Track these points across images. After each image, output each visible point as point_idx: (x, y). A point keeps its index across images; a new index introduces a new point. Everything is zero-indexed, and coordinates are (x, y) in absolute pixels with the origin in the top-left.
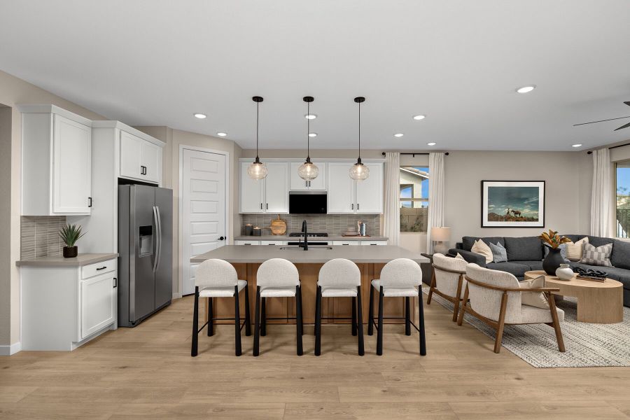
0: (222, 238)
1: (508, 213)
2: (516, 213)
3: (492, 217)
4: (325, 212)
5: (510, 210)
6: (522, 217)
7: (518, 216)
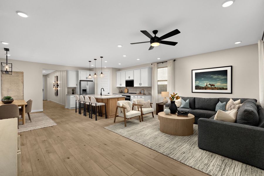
0: (109, 93)
1: (207, 85)
2: (212, 85)
3: (197, 87)
4: (133, 86)
5: (208, 84)
6: (215, 87)
7: (213, 87)
